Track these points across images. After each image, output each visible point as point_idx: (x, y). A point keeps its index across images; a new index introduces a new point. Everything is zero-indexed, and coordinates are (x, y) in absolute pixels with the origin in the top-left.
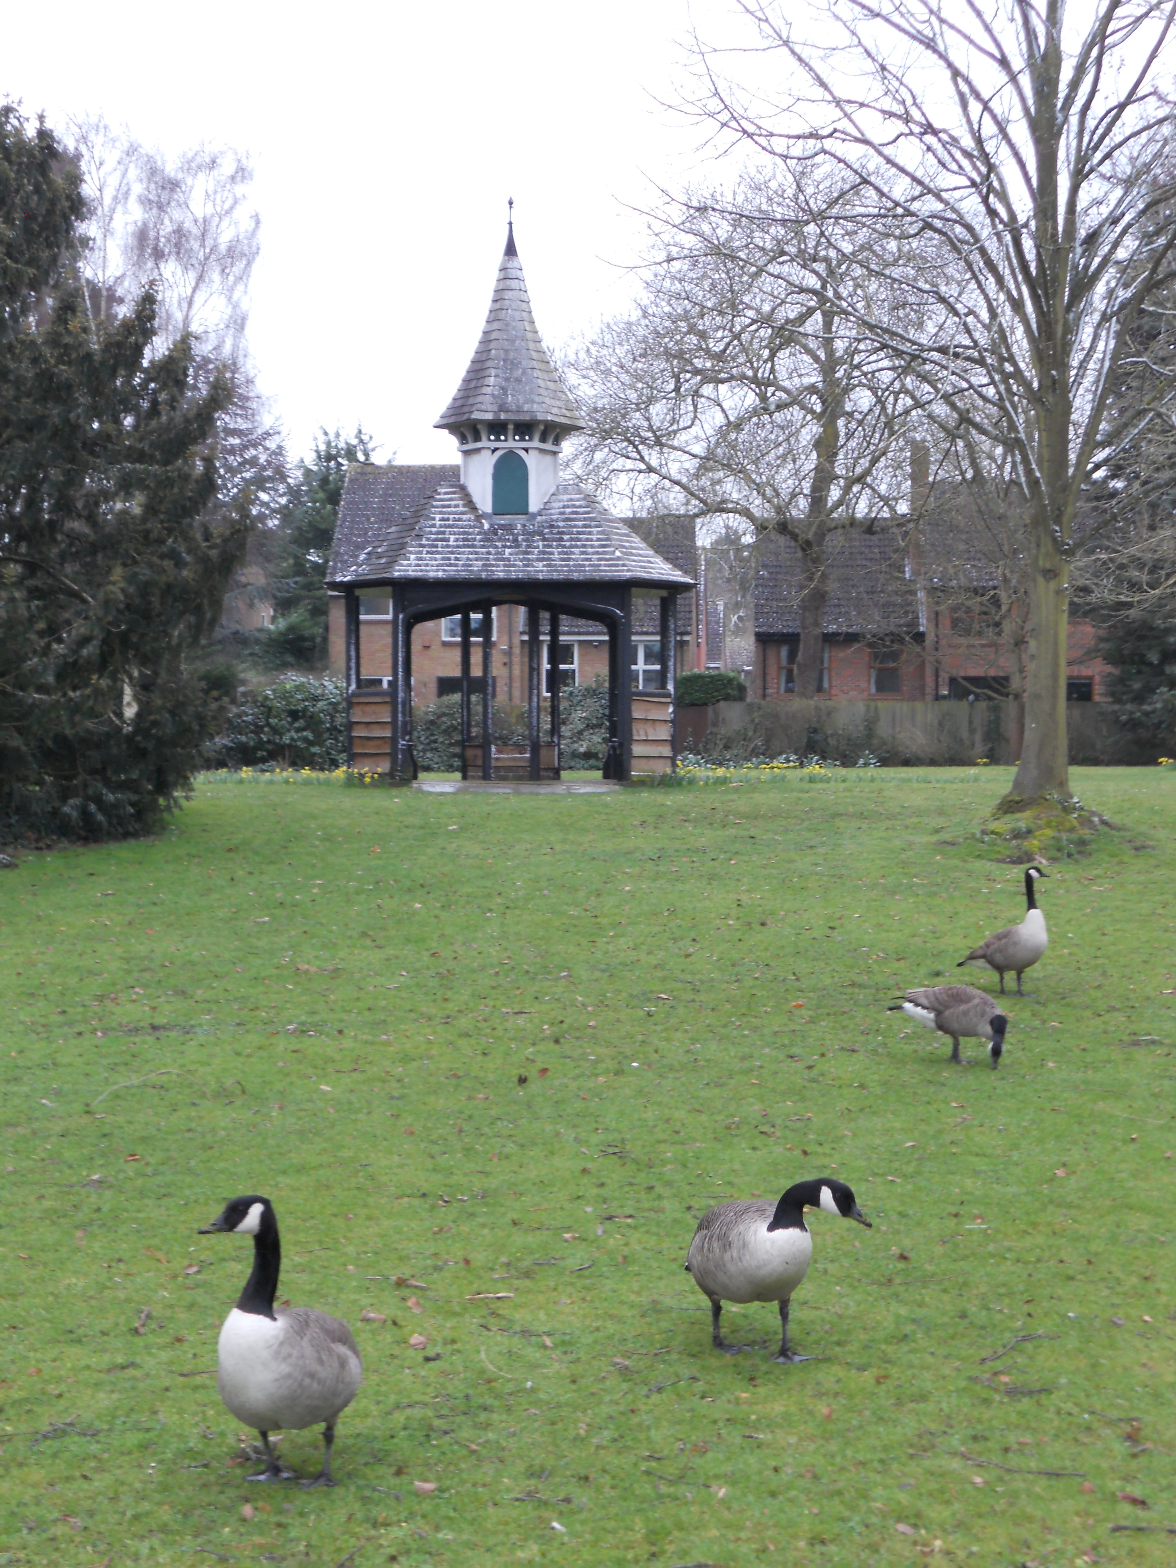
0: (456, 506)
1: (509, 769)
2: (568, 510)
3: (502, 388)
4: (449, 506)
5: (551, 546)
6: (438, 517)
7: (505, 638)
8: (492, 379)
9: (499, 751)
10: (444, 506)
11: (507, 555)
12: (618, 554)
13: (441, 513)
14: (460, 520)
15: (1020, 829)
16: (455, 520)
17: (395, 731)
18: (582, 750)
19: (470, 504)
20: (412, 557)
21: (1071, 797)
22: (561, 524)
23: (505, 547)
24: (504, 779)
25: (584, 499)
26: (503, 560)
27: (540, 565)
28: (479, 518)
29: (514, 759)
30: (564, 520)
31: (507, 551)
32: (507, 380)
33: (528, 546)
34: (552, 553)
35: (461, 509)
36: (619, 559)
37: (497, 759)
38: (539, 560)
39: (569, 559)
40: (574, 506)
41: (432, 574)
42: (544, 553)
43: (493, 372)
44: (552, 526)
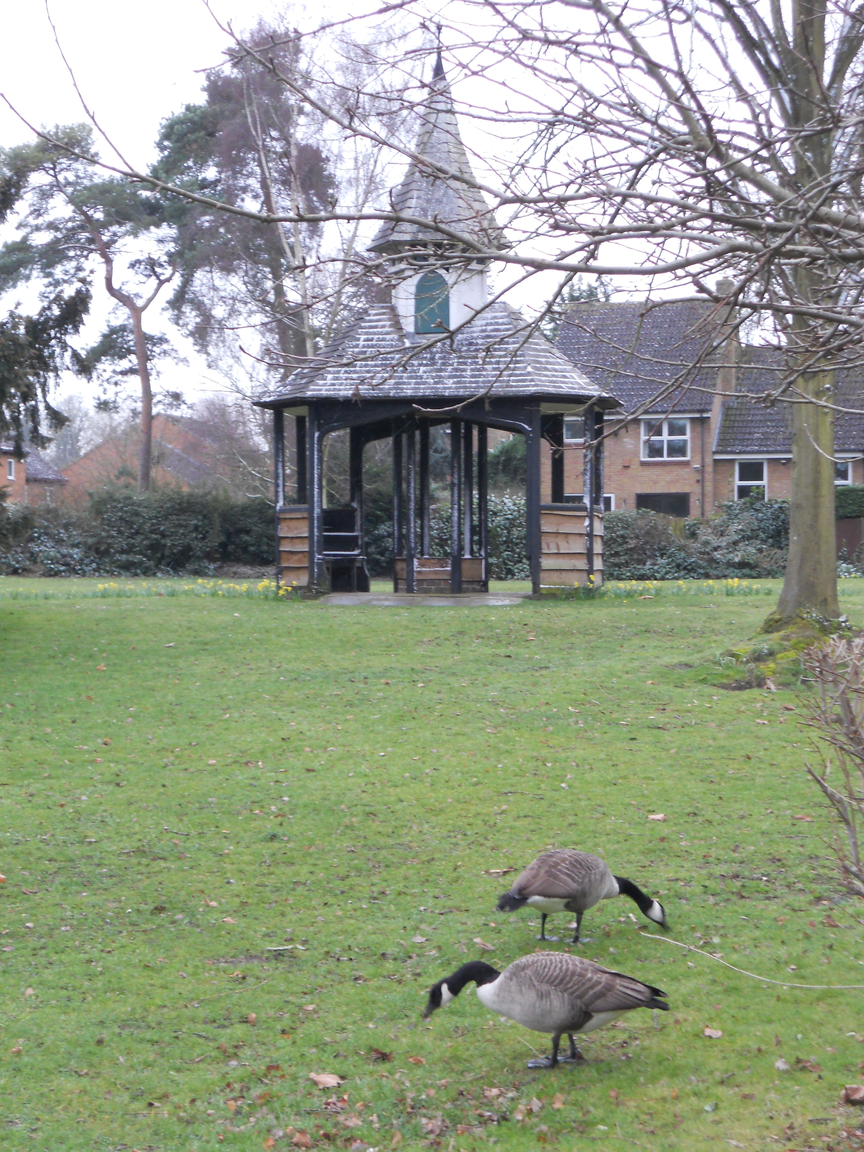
0: (383, 327)
1: (432, 581)
2: (490, 328)
3: (423, 209)
4: (376, 327)
5: (465, 364)
6: (363, 337)
7: (698, 457)
8: (414, 201)
9: (422, 565)
10: (371, 327)
11: (421, 373)
12: (529, 369)
13: (367, 333)
14: (383, 340)
15: (761, 650)
16: (379, 340)
17: (311, 546)
18: (737, 560)
19: (397, 326)
20: (330, 376)
21: (838, 615)
22: (480, 341)
23: (420, 365)
24: (426, 591)
25: (508, 316)
26: (416, 377)
27: (450, 383)
28: (402, 337)
29: (436, 572)
30: (483, 338)
31: (422, 369)
32: (428, 201)
33: (443, 364)
34: (465, 370)
35: (387, 329)
36: (529, 373)
37: (419, 572)
38: (450, 377)
39: (479, 376)
40: (497, 324)
41: (342, 393)
42: (456, 370)
43: (415, 194)
44: (471, 344)
